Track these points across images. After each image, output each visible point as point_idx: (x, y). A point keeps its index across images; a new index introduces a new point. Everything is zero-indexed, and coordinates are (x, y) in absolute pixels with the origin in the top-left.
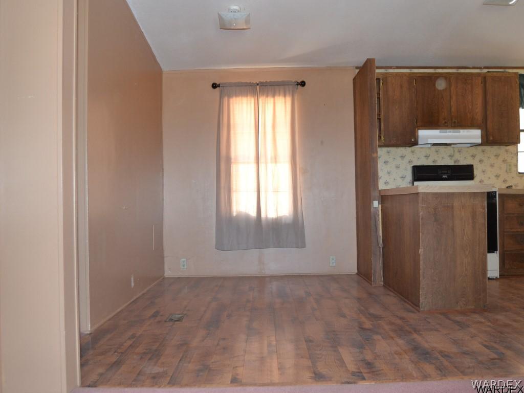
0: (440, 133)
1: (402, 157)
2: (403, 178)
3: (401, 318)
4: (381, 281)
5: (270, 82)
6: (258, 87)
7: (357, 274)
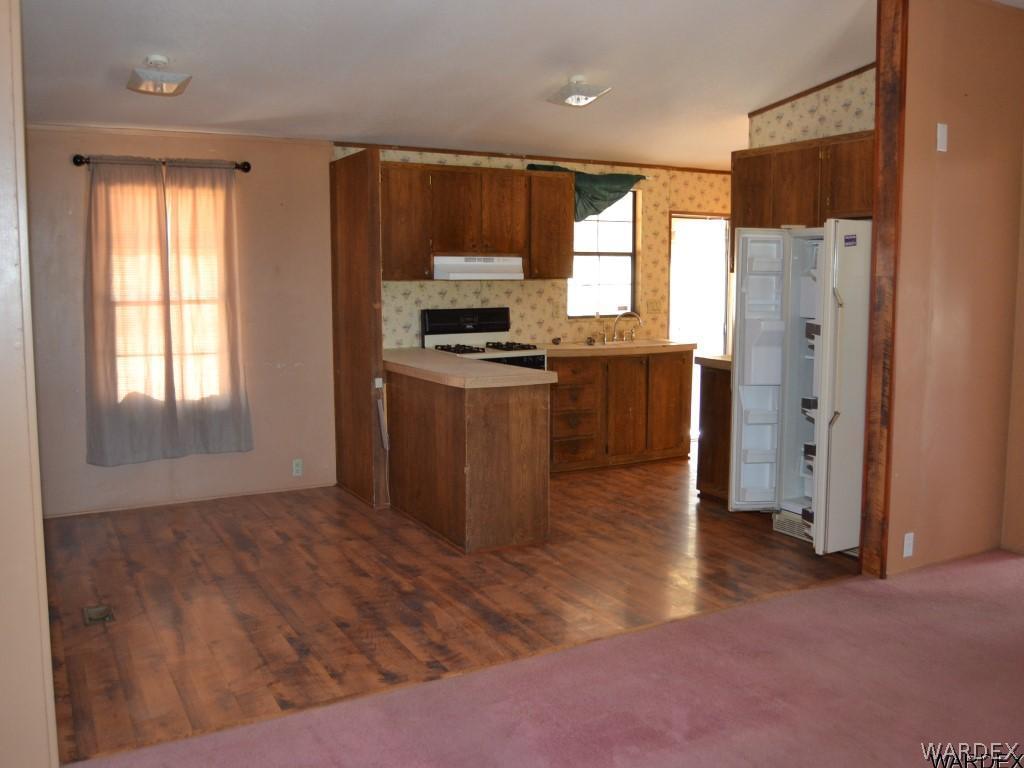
0: (466, 261)
1: (405, 294)
2: (407, 327)
3: (447, 568)
4: (387, 501)
5: (186, 161)
6: (164, 168)
7: (337, 485)
